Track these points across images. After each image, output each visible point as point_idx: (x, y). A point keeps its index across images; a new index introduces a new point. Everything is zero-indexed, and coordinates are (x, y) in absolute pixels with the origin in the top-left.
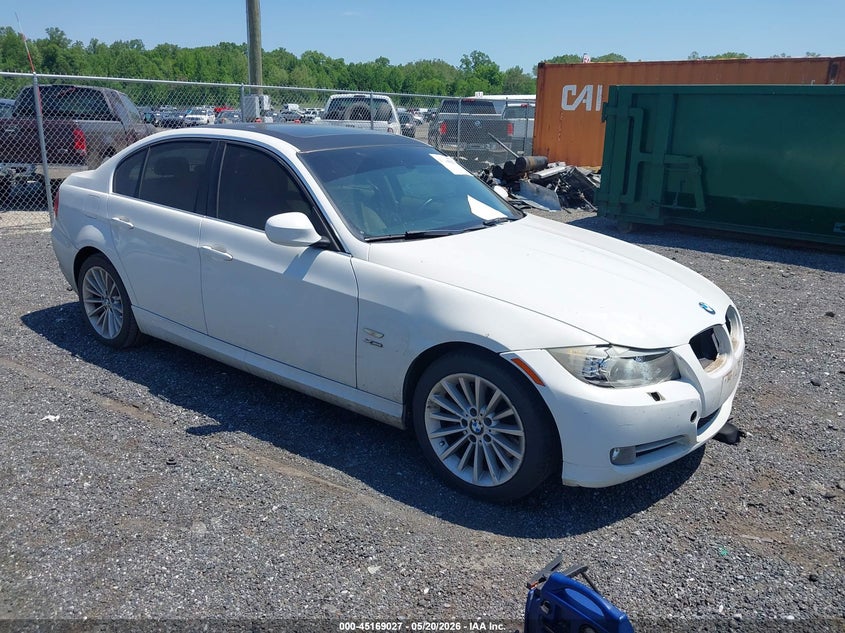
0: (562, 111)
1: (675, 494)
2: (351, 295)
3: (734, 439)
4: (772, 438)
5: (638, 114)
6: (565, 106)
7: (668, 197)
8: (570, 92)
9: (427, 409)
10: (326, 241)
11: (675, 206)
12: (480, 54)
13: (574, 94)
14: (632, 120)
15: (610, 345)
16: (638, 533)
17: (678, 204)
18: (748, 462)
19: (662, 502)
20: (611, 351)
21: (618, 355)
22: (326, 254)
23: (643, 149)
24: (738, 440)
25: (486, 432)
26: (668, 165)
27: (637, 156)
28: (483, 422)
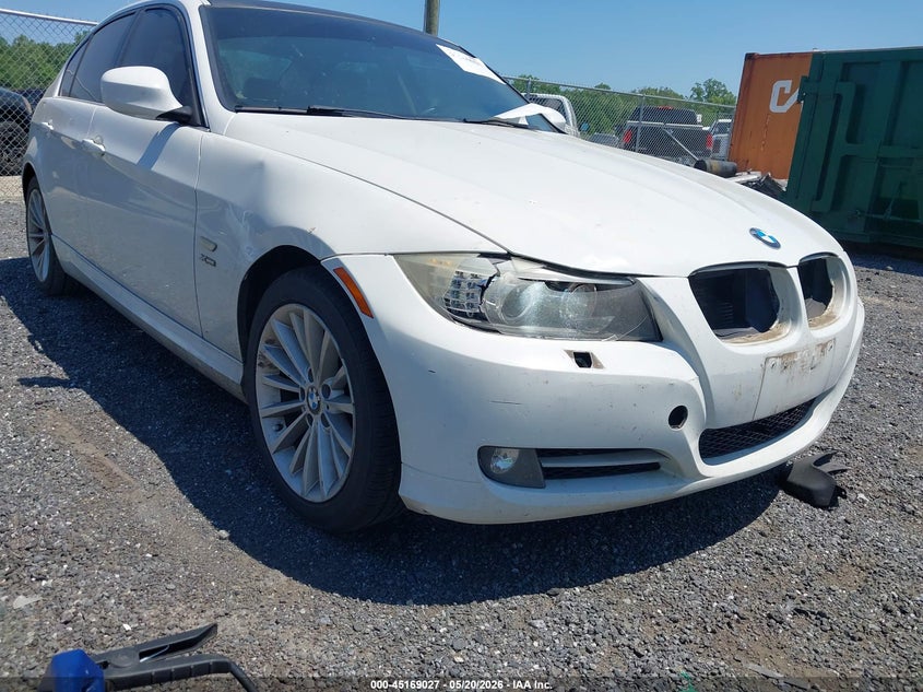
0: (769, 113)
1: (662, 570)
2: (188, 184)
3: (826, 500)
4: (903, 509)
5: (847, 91)
6: (774, 107)
7: (879, 204)
8: (782, 89)
9: (258, 369)
10: (187, 111)
11: (888, 216)
12: (715, 83)
13: (787, 91)
14: (839, 98)
15: (508, 256)
16: (538, 623)
17: (893, 214)
18: (836, 539)
19: (625, 579)
20: (505, 265)
21: (517, 272)
22: (186, 132)
23: (851, 138)
24: (834, 503)
25: (323, 409)
26: (883, 160)
27: (841, 147)
28: (320, 393)
